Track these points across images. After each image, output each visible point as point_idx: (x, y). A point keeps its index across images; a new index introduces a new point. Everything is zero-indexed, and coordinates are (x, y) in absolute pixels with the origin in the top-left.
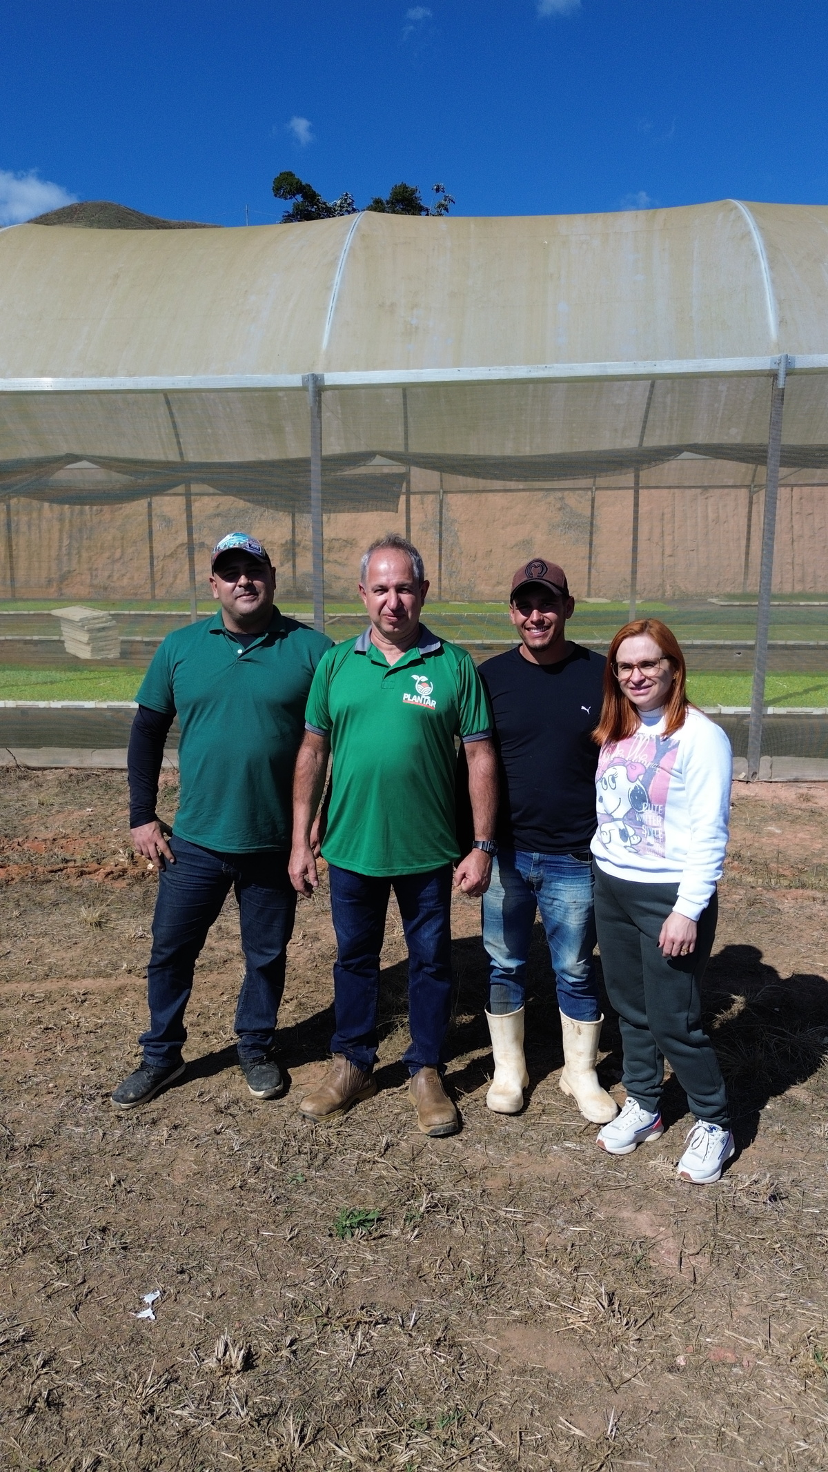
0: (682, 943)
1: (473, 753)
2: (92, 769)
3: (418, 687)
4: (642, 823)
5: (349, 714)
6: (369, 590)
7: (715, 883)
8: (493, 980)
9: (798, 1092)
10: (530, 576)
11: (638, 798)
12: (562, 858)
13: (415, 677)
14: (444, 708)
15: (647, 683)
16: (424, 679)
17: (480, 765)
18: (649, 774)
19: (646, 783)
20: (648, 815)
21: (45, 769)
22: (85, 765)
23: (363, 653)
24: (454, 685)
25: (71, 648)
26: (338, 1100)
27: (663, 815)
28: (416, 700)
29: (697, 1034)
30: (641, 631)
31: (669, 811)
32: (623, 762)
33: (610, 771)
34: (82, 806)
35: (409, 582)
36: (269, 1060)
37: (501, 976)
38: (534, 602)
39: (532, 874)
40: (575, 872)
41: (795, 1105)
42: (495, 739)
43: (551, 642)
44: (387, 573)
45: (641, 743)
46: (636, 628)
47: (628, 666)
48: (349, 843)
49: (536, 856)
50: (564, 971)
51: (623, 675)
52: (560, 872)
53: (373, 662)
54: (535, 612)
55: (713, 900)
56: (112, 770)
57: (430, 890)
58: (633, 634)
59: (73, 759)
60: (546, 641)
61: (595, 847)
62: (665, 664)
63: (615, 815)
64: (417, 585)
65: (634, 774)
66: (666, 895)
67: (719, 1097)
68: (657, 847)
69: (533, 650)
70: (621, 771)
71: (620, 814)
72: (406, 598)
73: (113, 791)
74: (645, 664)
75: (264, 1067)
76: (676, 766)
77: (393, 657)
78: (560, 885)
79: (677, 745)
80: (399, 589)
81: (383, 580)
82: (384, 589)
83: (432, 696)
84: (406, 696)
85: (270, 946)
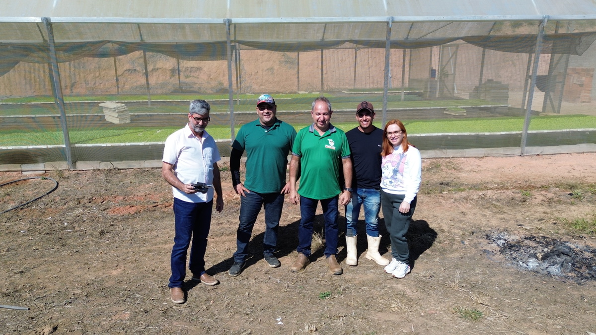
0: (405, 209)
1: (345, 162)
2: (145, 168)
3: (330, 143)
4: (396, 179)
5: (309, 151)
6: (315, 113)
7: (416, 193)
8: (348, 227)
9: (428, 251)
10: (363, 106)
11: (395, 171)
12: (372, 190)
13: (329, 140)
14: (338, 149)
15: (396, 137)
16: (331, 140)
17: (347, 165)
18: (398, 164)
19: (398, 167)
20: (398, 176)
21: (125, 169)
22: (142, 167)
23: (313, 132)
24: (340, 142)
25: (109, 119)
26: (302, 266)
27: (403, 176)
28: (329, 147)
29: (404, 238)
30: (394, 123)
31: (404, 174)
32: (390, 162)
33: (386, 164)
34: (148, 183)
35: (327, 112)
36: (274, 256)
37: (351, 226)
38: (364, 114)
39: (363, 195)
40: (375, 194)
41: (427, 254)
42: (352, 157)
43: (369, 126)
44: (320, 110)
45: (395, 156)
46: (393, 122)
47: (390, 133)
48: (308, 190)
49: (364, 189)
50: (371, 223)
51: (389, 136)
52: (371, 194)
53: (315, 135)
54: (364, 116)
55: (415, 198)
56: (153, 168)
57: (332, 202)
58: (392, 124)
59: (136, 165)
60: (368, 126)
61: (382, 185)
62: (401, 132)
63: (388, 177)
64: (330, 113)
65: (394, 165)
66: (401, 198)
67: (407, 256)
68: (401, 185)
69: (363, 128)
70: (390, 164)
71: (389, 177)
72: (326, 117)
73: (156, 176)
74: (396, 132)
75: (273, 258)
76: (406, 161)
77: (322, 134)
78: (371, 198)
79: (406, 156)
80: (324, 114)
81: (319, 112)
82: (319, 114)
83: (334, 146)
84: (326, 146)
85: (275, 221)
